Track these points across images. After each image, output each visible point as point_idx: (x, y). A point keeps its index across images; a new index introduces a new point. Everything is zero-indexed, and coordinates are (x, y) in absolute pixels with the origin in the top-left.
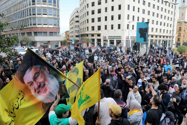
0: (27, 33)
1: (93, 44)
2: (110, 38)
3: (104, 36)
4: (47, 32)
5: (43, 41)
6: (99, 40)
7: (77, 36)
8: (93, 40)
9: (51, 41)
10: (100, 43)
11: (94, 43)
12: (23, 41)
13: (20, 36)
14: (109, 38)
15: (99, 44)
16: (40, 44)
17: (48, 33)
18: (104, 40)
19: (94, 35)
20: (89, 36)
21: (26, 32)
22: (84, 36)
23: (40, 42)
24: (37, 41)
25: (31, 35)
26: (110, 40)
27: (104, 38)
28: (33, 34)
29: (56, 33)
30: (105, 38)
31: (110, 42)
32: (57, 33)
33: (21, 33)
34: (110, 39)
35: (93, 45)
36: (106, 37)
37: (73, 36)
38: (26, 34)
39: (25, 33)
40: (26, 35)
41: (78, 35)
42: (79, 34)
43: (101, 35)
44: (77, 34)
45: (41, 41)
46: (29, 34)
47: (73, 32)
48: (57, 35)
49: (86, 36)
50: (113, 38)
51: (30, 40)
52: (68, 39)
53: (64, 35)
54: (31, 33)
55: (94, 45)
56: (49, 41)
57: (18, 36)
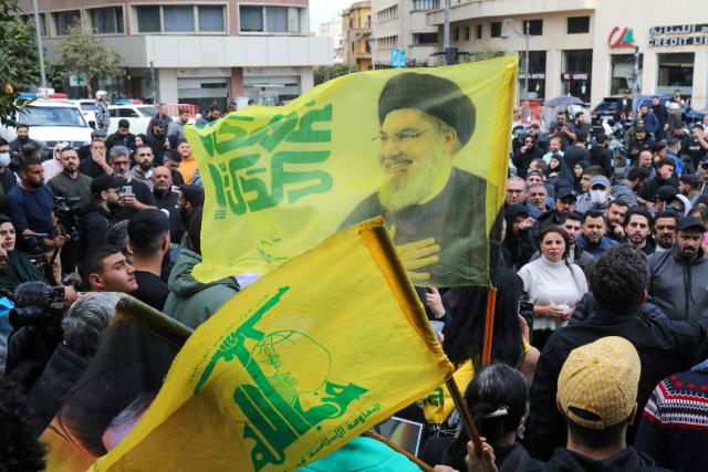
0: (92, 12)
1: (531, 89)
2: (665, 37)
3: (616, 29)
4: (220, 8)
5: (197, 69)
6: (579, 61)
7: (422, 39)
8: (537, 61)
9: (249, 69)
10: (584, 77)
11: (543, 82)
12: (70, 65)
13: (45, 32)
14: (658, 38)
15: (578, 90)
16: (180, 91)
17: (232, 16)
18: (617, 60)
19: (545, 28)
20: (506, 30)
21: (82, 9)
22: (473, 34)
23: (180, 74)
24: (157, 70)
25: (120, 30)
26: (663, 58)
27: (617, 45)
28: (131, 19)
29: (280, 17)
30: (626, 38)
31: (661, 67)
32: (292, 14)
33: (56, 15)
34: (665, 50)
35: (533, 96)
36: (636, 36)
37: (394, 38)
38: (85, 17)
39: (77, 13)
40: (86, 26)
41: (432, 30)
42: (441, 19)
43: (595, 24)
44: (423, 25)
45: (183, 70)
46: (109, 18)
47: (398, 12)
48: (293, 25)
49: (486, 31)
50: (690, 41)
51: (110, 60)
52: (359, 61)
53: (337, 33)
54: (119, 10)
55: (542, 94)
56: (237, 72)
57: (33, 30)
